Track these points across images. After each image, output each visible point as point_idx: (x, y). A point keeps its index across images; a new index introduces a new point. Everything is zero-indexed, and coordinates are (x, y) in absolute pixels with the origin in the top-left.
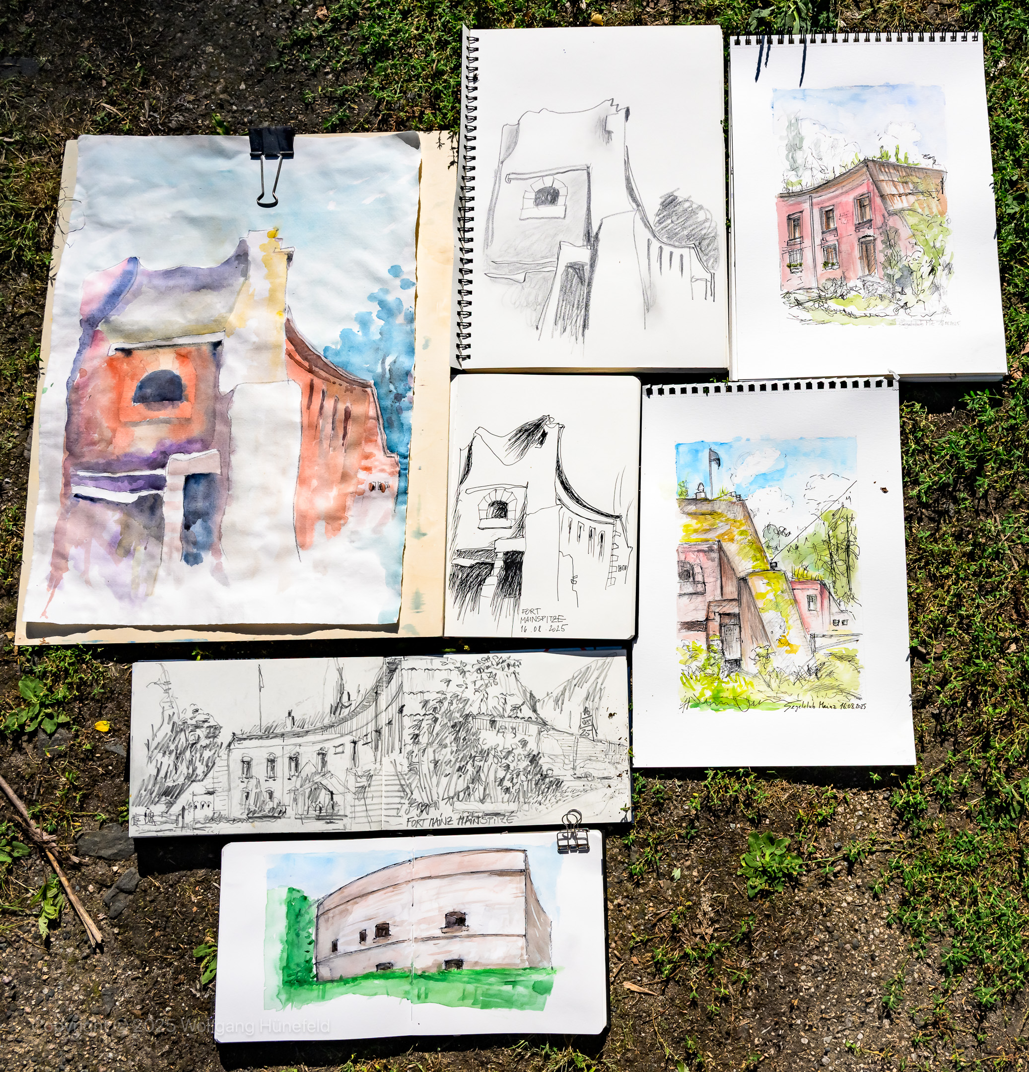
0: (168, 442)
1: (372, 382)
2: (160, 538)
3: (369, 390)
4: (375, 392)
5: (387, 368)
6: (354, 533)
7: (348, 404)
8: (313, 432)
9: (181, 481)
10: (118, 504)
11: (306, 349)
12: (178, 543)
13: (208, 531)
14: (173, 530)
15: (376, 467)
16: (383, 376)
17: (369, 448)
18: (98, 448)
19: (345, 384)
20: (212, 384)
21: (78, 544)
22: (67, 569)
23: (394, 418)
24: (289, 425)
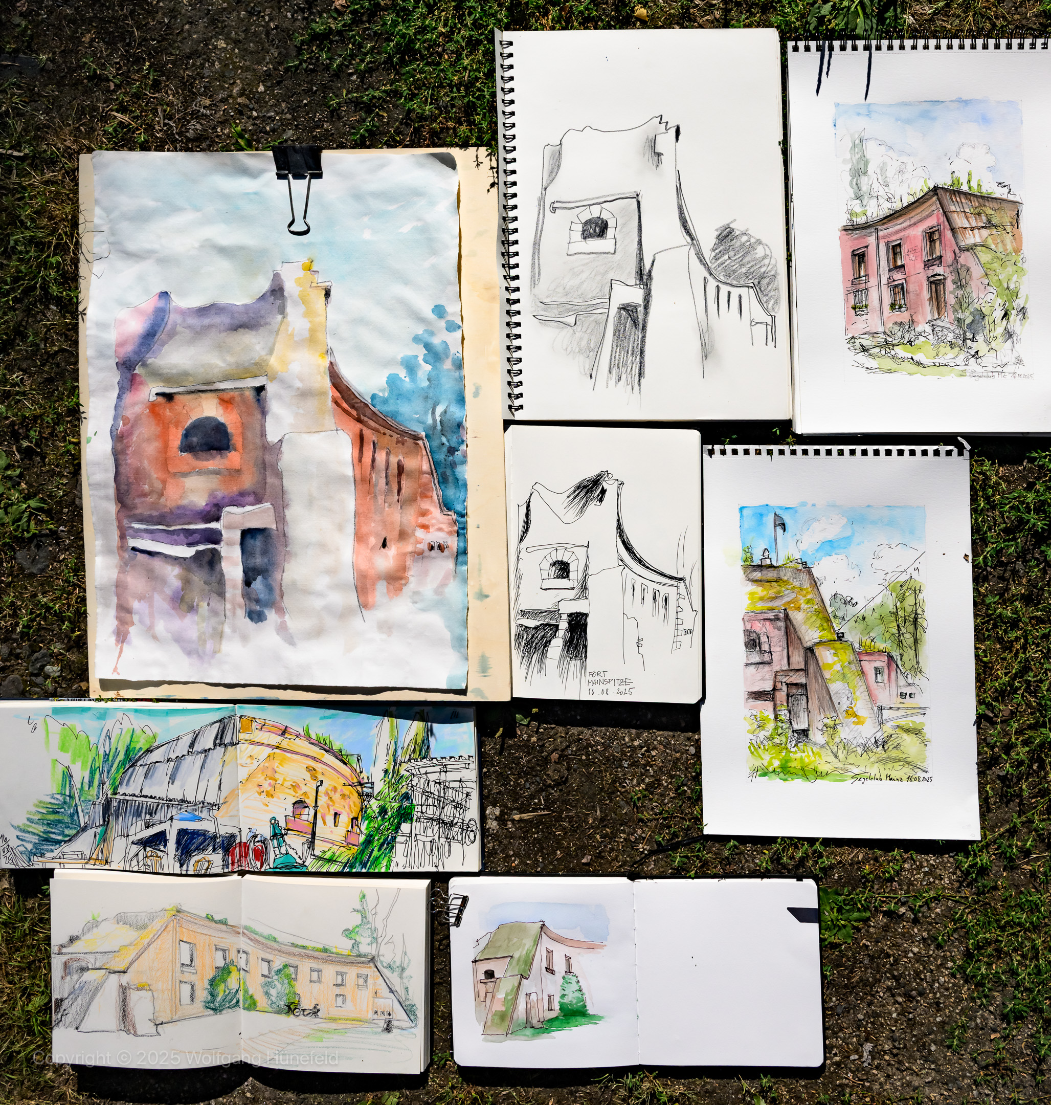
0: (220, 494)
1: (423, 434)
2: (221, 594)
3: (420, 442)
4: (427, 444)
5: (438, 419)
6: (416, 593)
7: (401, 457)
8: (366, 486)
9: (237, 536)
10: (176, 559)
11: (352, 396)
12: (240, 600)
13: (270, 589)
14: (234, 587)
15: (433, 526)
16: (434, 427)
17: (425, 505)
18: (150, 499)
19: (396, 436)
20: (259, 433)
21: (141, 598)
22: (133, 624)
23: (448, 472)
24: (342, 478)
